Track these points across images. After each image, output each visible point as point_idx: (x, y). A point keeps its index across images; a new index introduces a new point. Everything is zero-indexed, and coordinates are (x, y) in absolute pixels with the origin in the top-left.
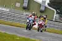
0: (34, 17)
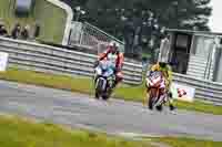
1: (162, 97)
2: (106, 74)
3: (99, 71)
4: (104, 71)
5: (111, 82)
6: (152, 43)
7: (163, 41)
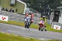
0: (31, 16)
1: (43, 27)
2: (28, 21)
3: (26, 20)
4: (27, 20)
5: (29, 23)
6: (49, 14)
7: (52, 13)
